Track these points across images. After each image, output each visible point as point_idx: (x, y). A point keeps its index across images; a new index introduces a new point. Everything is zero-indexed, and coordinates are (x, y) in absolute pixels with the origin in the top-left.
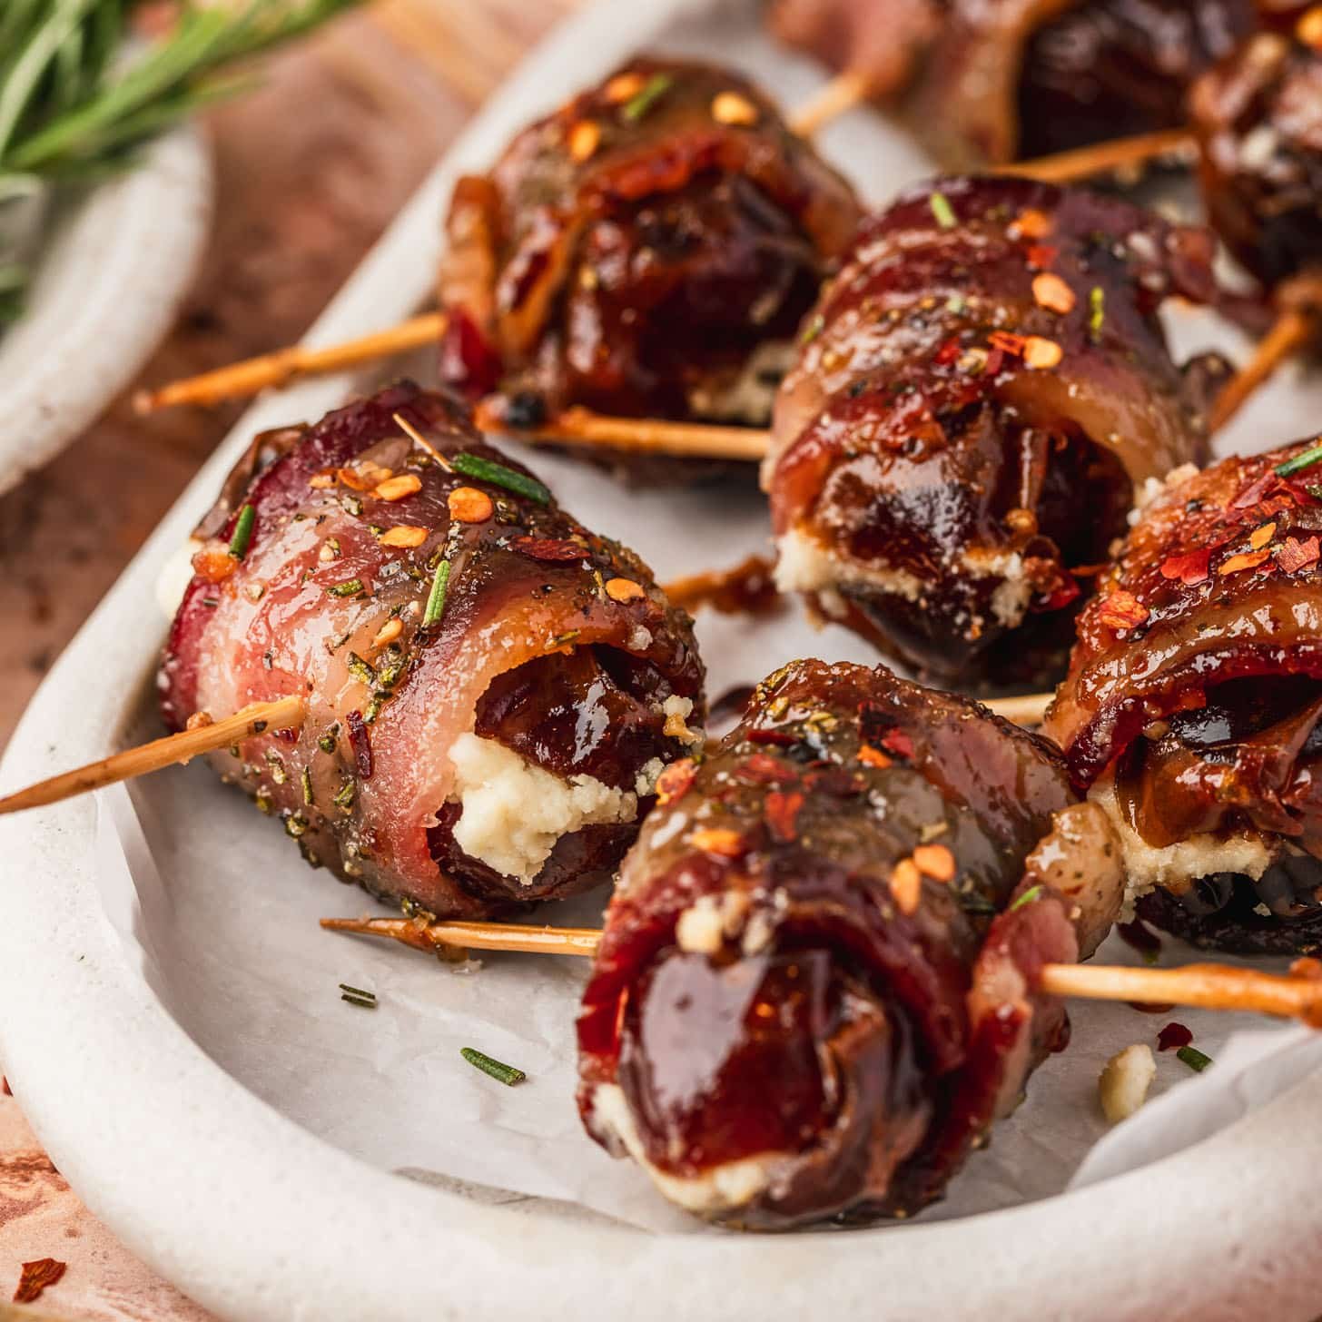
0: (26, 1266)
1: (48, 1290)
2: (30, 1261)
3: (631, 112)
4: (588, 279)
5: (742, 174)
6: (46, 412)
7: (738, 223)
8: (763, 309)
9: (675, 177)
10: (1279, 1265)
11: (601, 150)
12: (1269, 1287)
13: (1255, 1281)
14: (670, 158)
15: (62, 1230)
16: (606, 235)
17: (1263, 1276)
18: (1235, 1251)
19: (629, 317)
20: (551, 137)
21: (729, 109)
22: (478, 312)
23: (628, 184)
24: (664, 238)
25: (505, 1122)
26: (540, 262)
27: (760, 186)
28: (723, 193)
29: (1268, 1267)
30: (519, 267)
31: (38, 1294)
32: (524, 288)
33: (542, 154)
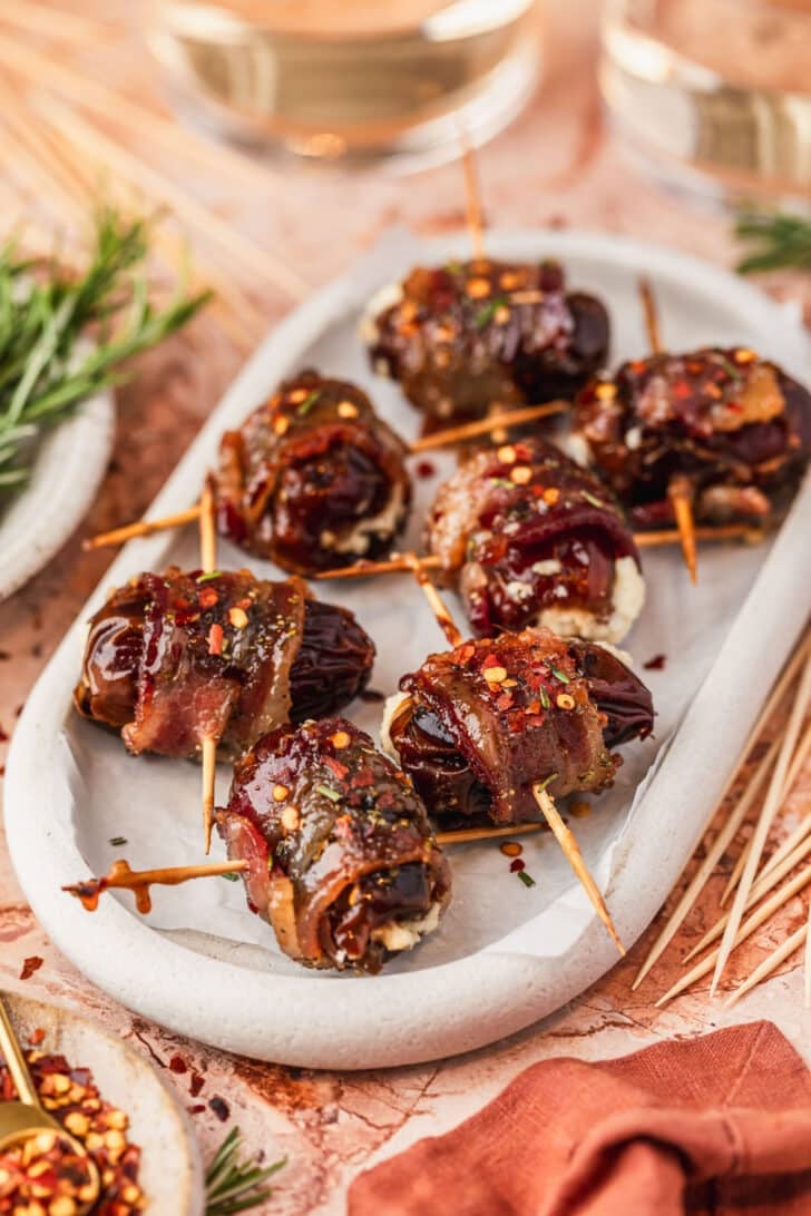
0: (27, 961)
1: (36, 972)
2: (28, 957)
3: (302, 410)
4: (284, 495)
5: (351, 444)
6: (38, 549)
7: (350, 470)
8: (362, 507)
9: (322, 447)
10: (549, 990)
11: (290, 431)
12: (545, 998)
13: (538, 996)
14: (319, 439)
15: (41, 943)
16: (292, 475)
17: (542, 994)
18: (530, 985)
19: (303, 512)
20: (267, 418)
21: (346, 410)
22: (235, 502)
23: (301, 452)
24: (317, 479)
25: (229, 905)
26: (262, 486)
27: (360, 450)
28: (343, 455)
29: (544, 990)
30: (253, 488)
31: (31, 974)
32: (255, 497)
33: (262, 426)
